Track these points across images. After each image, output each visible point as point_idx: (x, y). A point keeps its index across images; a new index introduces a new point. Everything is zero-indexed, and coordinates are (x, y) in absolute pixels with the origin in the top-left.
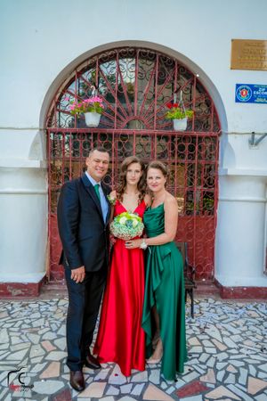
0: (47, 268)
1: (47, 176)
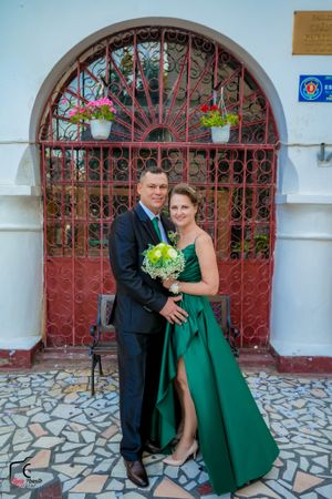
0: (43, 329)
1: (41, 206)
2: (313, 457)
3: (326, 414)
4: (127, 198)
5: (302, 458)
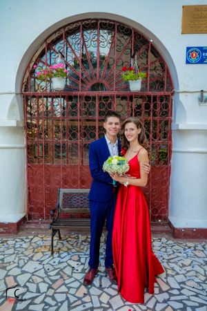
0: (26, 209)
3: (204, 270)
4: (77, 127)
5: (188, 308)
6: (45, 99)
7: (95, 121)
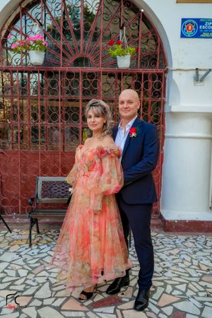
2: (176, 285)
3: (192, 258)
4: (57, 108)
5: (168, 286)
6: (20, 74)
7: (78, 101)
